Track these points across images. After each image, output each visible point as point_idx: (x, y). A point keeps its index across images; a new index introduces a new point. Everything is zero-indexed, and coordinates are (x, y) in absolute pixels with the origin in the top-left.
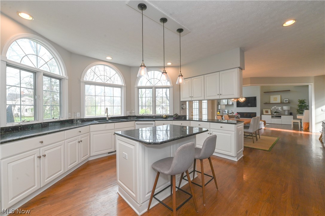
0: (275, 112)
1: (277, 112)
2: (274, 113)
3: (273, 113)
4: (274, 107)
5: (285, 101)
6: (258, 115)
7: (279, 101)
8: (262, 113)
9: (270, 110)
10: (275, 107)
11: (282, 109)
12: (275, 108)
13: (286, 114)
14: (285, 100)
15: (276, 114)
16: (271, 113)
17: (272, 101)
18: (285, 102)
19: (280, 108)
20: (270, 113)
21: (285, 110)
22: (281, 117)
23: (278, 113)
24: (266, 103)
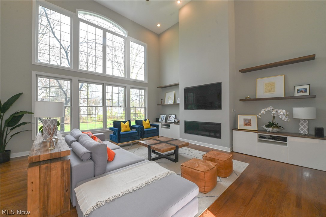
0: (270, 125)
1: (273, 124)
2: (267, 126)
3: (264, 127)
4: (266, 110)
5: (299, 91)
6: (225, 130)
7: (280, 92)
8: (234, 127)
9: (256, 116)
10: (270, 108)
11: (290, 115)
12: (269, 112)
13: (302, 132)
14: (297, 88)
15: (270, 129)
16: (259, 125)
17: (262, 92)
18: (296, 94)
19: (282, 112)
20: (254, 126)
21: (298, 120)
22: (285, 139)
23: (277, 126)
24: (246, 100)
